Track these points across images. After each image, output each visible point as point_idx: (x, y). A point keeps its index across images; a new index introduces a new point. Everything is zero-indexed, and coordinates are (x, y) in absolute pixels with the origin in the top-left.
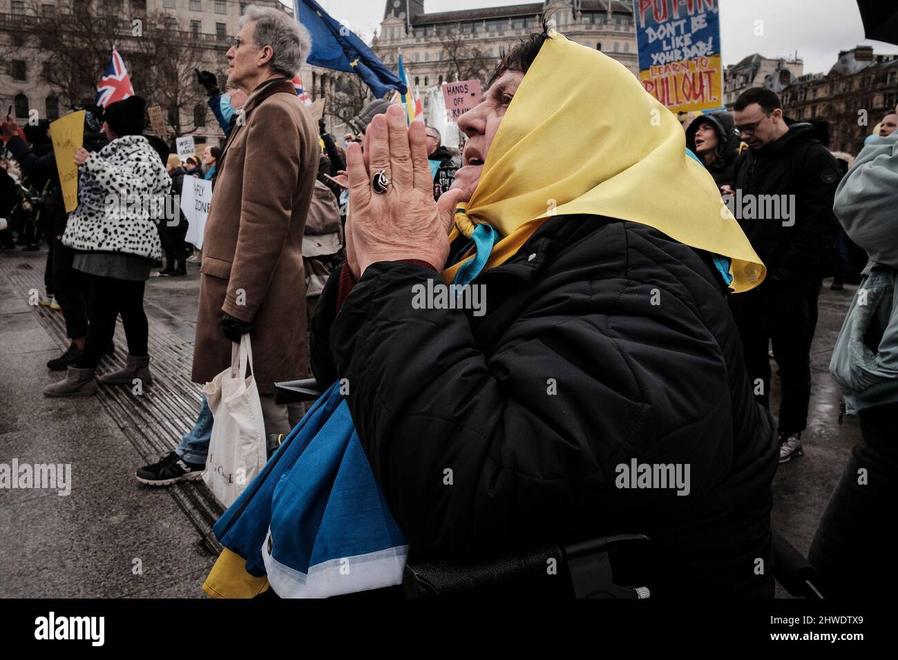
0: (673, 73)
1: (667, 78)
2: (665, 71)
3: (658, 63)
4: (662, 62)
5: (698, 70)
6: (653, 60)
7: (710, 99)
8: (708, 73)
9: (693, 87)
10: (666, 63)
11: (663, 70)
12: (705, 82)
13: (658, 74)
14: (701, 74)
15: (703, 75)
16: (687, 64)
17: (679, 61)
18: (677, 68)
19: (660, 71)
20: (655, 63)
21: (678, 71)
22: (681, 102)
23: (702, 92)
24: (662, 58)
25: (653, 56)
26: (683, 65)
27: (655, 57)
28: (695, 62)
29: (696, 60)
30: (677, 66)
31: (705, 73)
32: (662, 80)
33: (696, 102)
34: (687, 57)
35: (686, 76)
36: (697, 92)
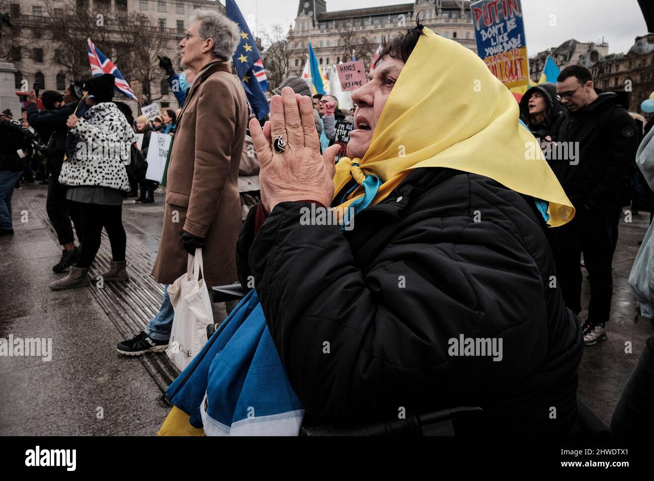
0: (499, 61)
1: (495, 65)
2: (494, 60)
3: (490, 55)
4: (492, 54)
5: (513, 58)
6: (486, 52)
7: (522, 78)
8: (520, 60)
9: (511, 71)
10: (494, 54)
11: (492, 59)
12: (518, 67)
13: (490, 62)
14: (515, 60)
15: (517, 61)
16: (507, 54)
17: (502, 52)
18: (501, 58)
19: (491, 60)
20: (487, 54)
21: (501, 59)
23: (516, 73)
24: (492, 51)
25: (486, 50)
26: (504, 55)
27: (487, 50)
28: (511, 53)
29: (512, 51)
30: (500, 56)
32: (493, 66)
33: (513, 81)
34: (506, 49)
35: (506, 63)
36: (514, 74)
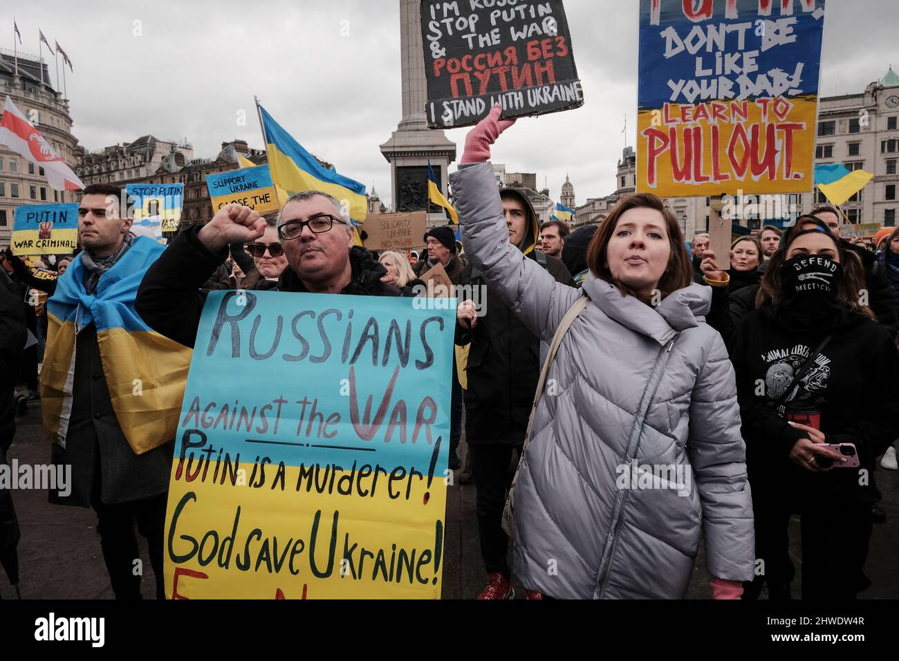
0: (713, 121)
1: (697, 130)
2: (695, 117)
3: (682, 99)
4: (691, 98)
5: (765, 121)
6: (671, 91)
7: (788, 175)
8: (788, 129)
9: (752, 151)
10: (698, 100)
11: (690, 113)
12: (779, 144)
13: (679, 119)
14: (771, 127)
15: (776, 131)
16: (745, 106)
17: (726, 99)
18: (721, 113)
19: (684, 114)
20: (674, 97)
21: (723, 117)
22: (726, 177)
23: (770, 160)
24: (691, 90)
25: (671, 83)
26: (734, 108)
27: (676, 88)
28: (761, 106)
29: (765, 102)
30: (721, 108)
31: (779, 127)
32: (687, 132)
33: (756, 178)
34: (744, 94)
35: (739, 129)
36: (761, 161)
